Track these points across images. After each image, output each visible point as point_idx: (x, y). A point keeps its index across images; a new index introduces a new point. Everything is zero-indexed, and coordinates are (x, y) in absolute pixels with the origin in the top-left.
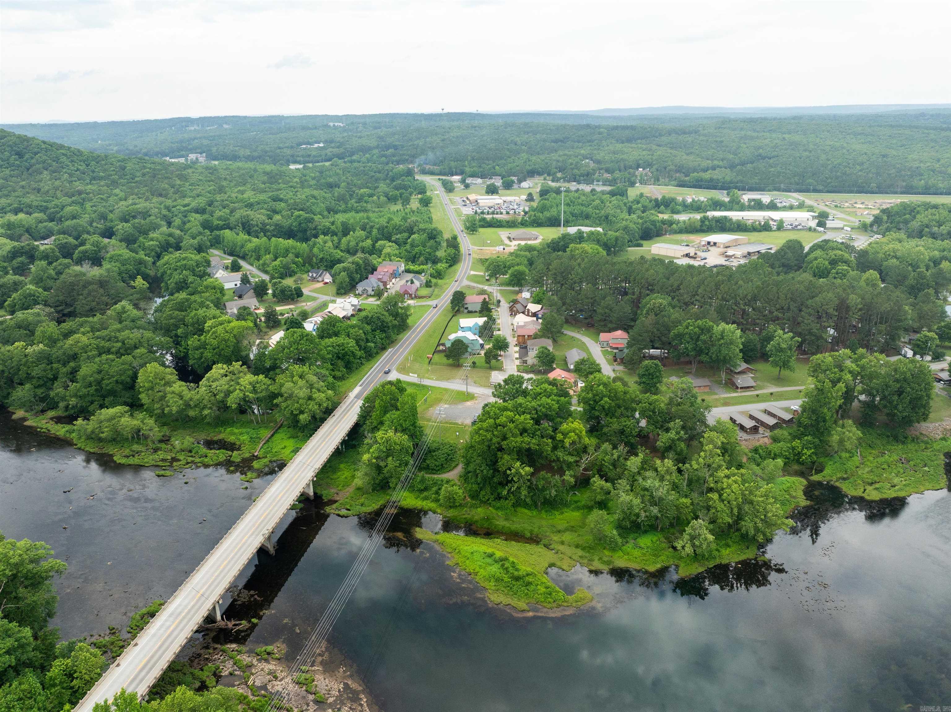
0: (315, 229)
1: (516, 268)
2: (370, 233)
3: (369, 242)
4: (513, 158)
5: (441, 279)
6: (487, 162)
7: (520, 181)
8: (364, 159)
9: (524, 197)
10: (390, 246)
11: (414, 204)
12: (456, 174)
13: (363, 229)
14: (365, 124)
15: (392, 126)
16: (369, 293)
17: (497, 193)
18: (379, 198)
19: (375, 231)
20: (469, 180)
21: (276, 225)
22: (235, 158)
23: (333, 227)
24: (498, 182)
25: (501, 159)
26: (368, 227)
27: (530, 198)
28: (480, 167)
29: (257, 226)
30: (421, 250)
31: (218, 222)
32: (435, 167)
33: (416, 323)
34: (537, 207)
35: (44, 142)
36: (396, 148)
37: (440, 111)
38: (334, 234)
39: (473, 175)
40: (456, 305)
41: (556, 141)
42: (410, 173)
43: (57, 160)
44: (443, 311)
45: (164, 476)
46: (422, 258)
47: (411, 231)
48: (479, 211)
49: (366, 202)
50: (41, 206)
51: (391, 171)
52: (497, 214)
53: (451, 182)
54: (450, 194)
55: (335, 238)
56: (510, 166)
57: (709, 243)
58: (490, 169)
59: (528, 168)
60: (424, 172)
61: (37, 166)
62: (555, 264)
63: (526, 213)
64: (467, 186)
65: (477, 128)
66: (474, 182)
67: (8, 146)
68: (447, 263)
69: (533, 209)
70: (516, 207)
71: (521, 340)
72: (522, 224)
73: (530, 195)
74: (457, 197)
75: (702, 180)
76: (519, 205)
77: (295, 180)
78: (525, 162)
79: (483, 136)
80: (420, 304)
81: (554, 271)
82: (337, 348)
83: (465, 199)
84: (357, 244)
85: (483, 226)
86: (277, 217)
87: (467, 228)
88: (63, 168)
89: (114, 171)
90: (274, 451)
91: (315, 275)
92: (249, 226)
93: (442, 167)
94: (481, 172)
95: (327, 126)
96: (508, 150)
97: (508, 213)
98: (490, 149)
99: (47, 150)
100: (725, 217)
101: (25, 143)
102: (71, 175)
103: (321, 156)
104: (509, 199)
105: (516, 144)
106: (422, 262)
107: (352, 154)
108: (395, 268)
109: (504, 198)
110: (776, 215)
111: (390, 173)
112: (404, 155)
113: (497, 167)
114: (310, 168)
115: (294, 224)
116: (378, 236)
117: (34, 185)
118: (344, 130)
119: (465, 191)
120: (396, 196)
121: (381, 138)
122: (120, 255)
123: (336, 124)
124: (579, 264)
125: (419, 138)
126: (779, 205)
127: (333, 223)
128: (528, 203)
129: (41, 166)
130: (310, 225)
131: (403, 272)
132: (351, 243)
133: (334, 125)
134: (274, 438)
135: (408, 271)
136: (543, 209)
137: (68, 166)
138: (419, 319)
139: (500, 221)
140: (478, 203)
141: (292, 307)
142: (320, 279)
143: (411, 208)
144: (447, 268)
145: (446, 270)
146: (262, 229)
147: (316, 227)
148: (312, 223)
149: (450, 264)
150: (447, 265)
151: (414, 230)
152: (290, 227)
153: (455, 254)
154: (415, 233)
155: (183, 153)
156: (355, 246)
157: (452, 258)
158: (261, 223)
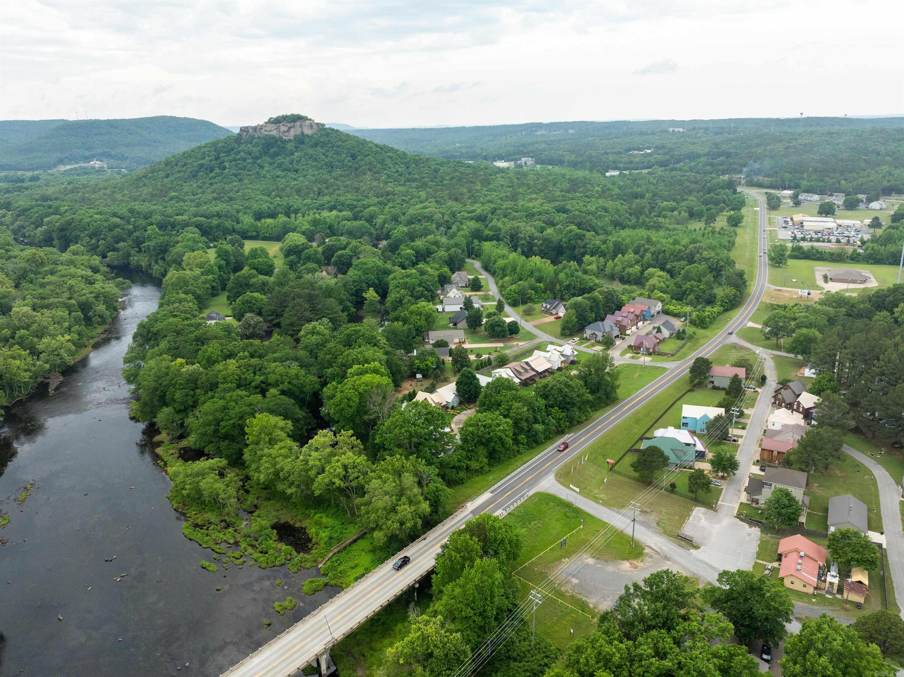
0: (584, 247)
1: (804, 331)
2: (642, 257)
3: (638, 268)
4: (869, 170)
5: (704, 328)
6: (832, 175)
7: (870, 200)
8: (686, 168)
9: (868, 221)
10: (659, 276)
11: (721, 222)
12: (789, 188)
13: (636, 252)
14: (707, 129)
15: (736, 131)
16: (598, 339)
17: (833, 214)
18: (680, 213)
19: (648, 255)
20: (802, 197)
21: (545, 240)
22: (560, 162)
23: (603, 247)
24: (838, 200)
25: (851, 172)
26: (642, 249)
27: (876, 223)
28: (822, 180)
29: (525, 239)
30: (692, 286)
31: (488, 232)
32: (766, 179)
33: (629, 395)
34: (880, 237)
35: (376, 146)
36: (728, 155)
37: (798, 116)
38: (603, 254)
39: (808, 191)
40: (695, 377)
42: (731, 185)
43: (382, 162)
44: (678, 381)
46: (692, 297)
47: (691, 260)
48: (799, 236)
49: (665, 217)
50: (352, 205)
51: (710, 182)
52: (823, 241)
53: (778, 198)
54: (773, 212)
55: (602, 259)
56: (861, 180)
58: (834, 183)
59: (885, 184)
60: (751, 184)
61: (364, 167)
62: (856, 338)
63: (863, 243)
64: (797, 203)
65: (835, 135)
66: (809, 199)
67: (347, 149)
68: (721, 305)
69: (874, 240)
70: (853, 233)
71: (765, 456)
72: (852, 259)
73: (876, 219)
74: (778, 217)
76: (857, 231)
77: (597, 188)
78: (884, 177)
79: (838, 144)
80: (654, 364)
81: (852, 350)
82: (482, 429)
83: (789, 219)
84: (624, 269)
85: (796, 257)
86: (550, 231)
87: (772, 259)
88: (385, 170)
89: (427, 173)
90: (341, 568)
91: (548, 306)
92: (517, 238)
93: (773, 179)
94: (821, 187)
95: (666, 131)
96: (865, 161)
97: (838, 241)
98: (842, 160)
99: (376, 153)
101: (361, 146)
102: (389, 176)
103: (643, 162)
104: (846, 222)
105: (878, 154)
106: (691, 301)
107: (679, 161)
108: (646, 308)
109: (839, 222)
111: (708, 184)
112: (734, 163)
113: (843, 182)
114: (626, 175)
115: (564, 240)
116: (651, 262)
117: (356, 184)
118: (683, 135)
119: (795, 209)
120: (702, 212)
121: (716, 145)
122: (365, 264)
123: (676, 130)
124: (896, 345)
125: (759, 145)
127: (604, 242)
128: (872, 230)
129: (367, 167)
130: (580, 242)
131: (658, 313)
132: (616, 268)
133: (673, 131)
134: (354, 547)
135: (666, 312)
136: (887, 240)
137: (390, 168)
138: (637, 390)
139: (822, 252)
140: (802, 226)
141: (501, 345)
142: (554, 312)
143: (714, 228)
144: (719, 314)
145: (718, 316)
146: (529, 243)
147: (586, 245)
148: (583, 240)
149: (726, 308)
150: (722, 309)
151: (695, 259)
152: (559, 243)
153: (735, 295)
154: (695, 261)
155: (517, 156)
156: (621, 271)
157: (730, 301)
158: (529, 237)
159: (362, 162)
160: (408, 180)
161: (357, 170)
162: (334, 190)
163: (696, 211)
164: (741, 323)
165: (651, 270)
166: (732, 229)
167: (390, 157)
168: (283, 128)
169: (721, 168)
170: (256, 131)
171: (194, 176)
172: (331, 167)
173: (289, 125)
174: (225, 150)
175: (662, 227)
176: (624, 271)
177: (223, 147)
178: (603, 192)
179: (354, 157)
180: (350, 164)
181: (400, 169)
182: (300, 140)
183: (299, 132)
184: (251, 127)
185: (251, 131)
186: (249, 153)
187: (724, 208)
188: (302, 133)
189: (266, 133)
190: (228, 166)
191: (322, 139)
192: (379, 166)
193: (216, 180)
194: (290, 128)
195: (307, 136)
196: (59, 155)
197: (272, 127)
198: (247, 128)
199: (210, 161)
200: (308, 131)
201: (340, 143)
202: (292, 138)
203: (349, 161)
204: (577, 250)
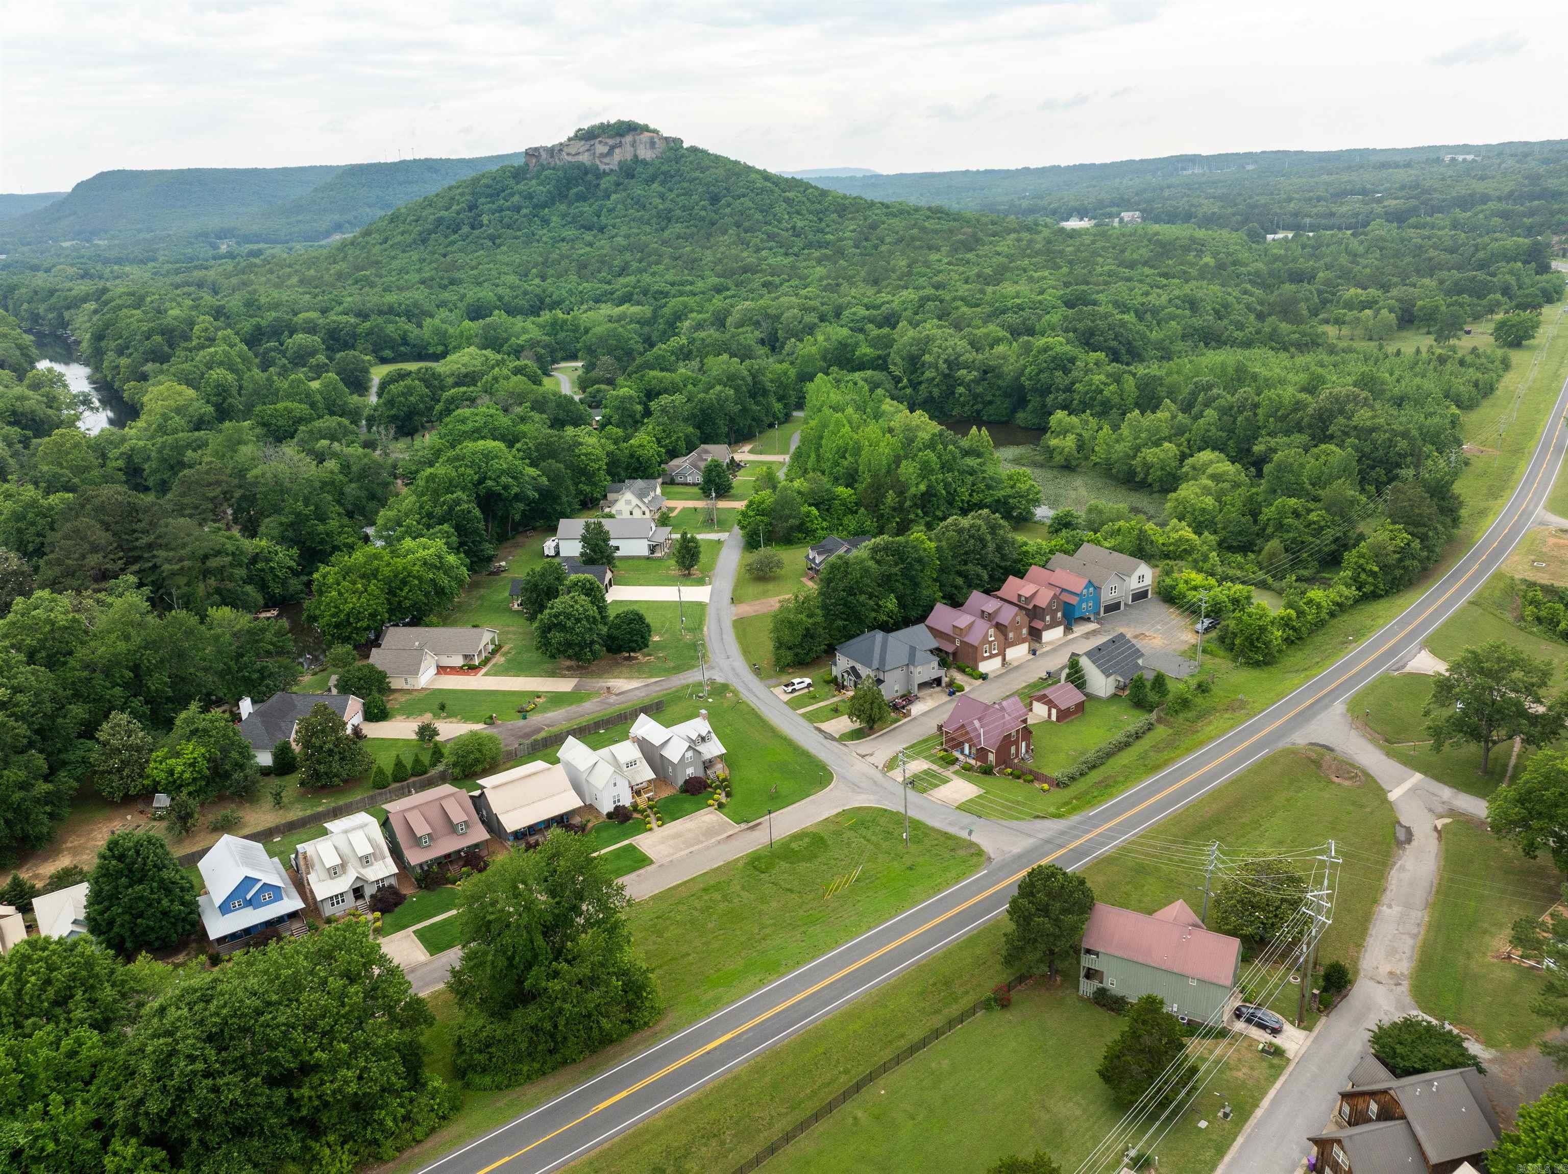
0: (1065, 389)
2: (1195, 419)
3: (1171, 448)
5: (1255, 666)
8: (1445, 223)
11: (1478, 336)
13: (1184, 406)
18: (1377, 314)
19: (1212, 415)
21: (986, 370)
23: (1110, 391)
26: (1200, 399)
29: (938, 367)
42: (1539, 256)
43: (767, 210)
47: (1319, 431)
49: (1340, 322)
51: (1487, 248)
55: (1093, 423)
61: (728, 219)
68: (1354, 582)
88: (769, 224)
91: (818, 559)
92: (921, 365)
99: (762, 191)
102: (771, 237)
107: (1436, 210)
108: (1080, 586)
111: (1480, 253)
115: (1028, 370)
116: (1212, 433)
117: (697, 253)
118: (1470, 164)
120: (1435, 311)
123: (1460, 158)
127: (1118, 379)
129: (733, 219)
132: (1118, 447)
133: (1454, 160)
143: (1453, 349)
144: (1340, 608)
145: (1332, 615)
146: (946, 376)
147: (1073, 383)
148: (1067, 372)
149: (1367, 589)
150: (1353, 592)
151: (1332, 429)
152: (1017, 378)
153: (1404, 552)
154: (1332, 437)
155: (1114, 210)
156: (1127, 456)
157: (1384, 567)
158: (946, 361)
159: (728, 210)
160: (810, 245)
161: (713, 224)
162: (649, 265)
163: (1422, 308)
164: (1393, 652)
165: (1206, 456)
166: (1500, 352)
167: (787, 201)
168: (601, 149)
169: (1527, 221)
170: (552, 156)
171: (424, 241)
172: (667, 218)
173: (611, 142)
174: (489, 191)
175: (1318, 345)
176: (1135, 456)
177: (488, 186)
178: (1221, 266)
179: (715, 199)
180: (703, 213)
181: (800, 224)
182: (629, 171)
183: (629, 157)
184: (546, 149)
185: (544, 155)
186: (530, 197)
187: (1498, 304)
188: (636, 156)
189: (570, 159)
190: (485, 222)
191: (665, 168)
192: (758, 216)
193: (455, 248)
194: (612, 148)
195: (644, 163)
196: (337, 217)
197: (581, 146)
198: (536, 149)
199: (458, 213)
200: (645, 153)
201: (697, 174)
202: (616, 168)
203: (704, 208)
204: (1052, 396)
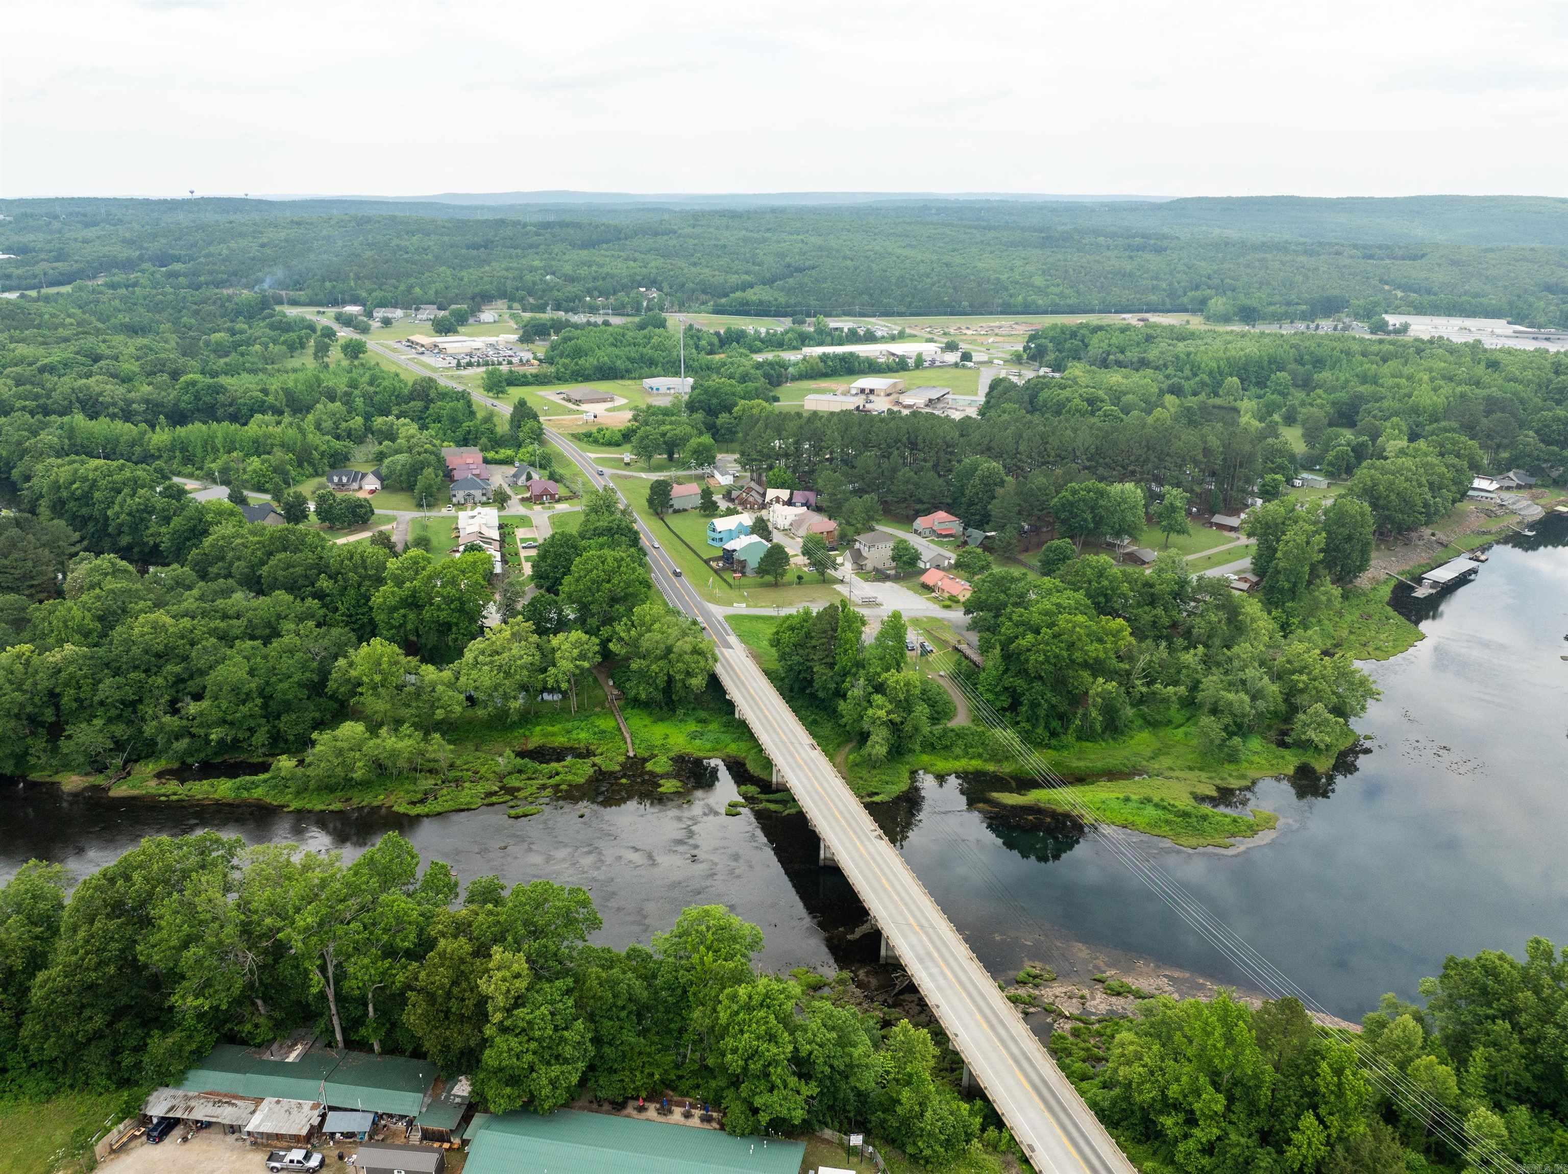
2: (348, 404)
16: (477, 500)
18: (266, 348)
19: (358, 401)
20: (378, 313)
38: (277, 410)
39: (375, 304)
40: (662, 503)
41: (475, 246)
45: (526, 816)
47: (425, 397)
57: (862, 391)
64: (387, 323)
66: (391, 315)
72: (559, 379)
74: (389, 341)
75: (747, 304)
83: (408, 343)
87: (489, 389)
90: (657, 743)
91: (344, 479)
94: (388, 298)
97: (509, 363)
100: (852, 354)
104: (484, 340)
109: (476, 340)
110: (899, 348)
116: (367, 409)
119: (392, 329)
126: (879, 334)
127: (265, 393)
130: (221, 398)
132: (324, 425)
134: (632, 727)
139: (525, 376)
140: (442, 350)
142: (354, 485)
